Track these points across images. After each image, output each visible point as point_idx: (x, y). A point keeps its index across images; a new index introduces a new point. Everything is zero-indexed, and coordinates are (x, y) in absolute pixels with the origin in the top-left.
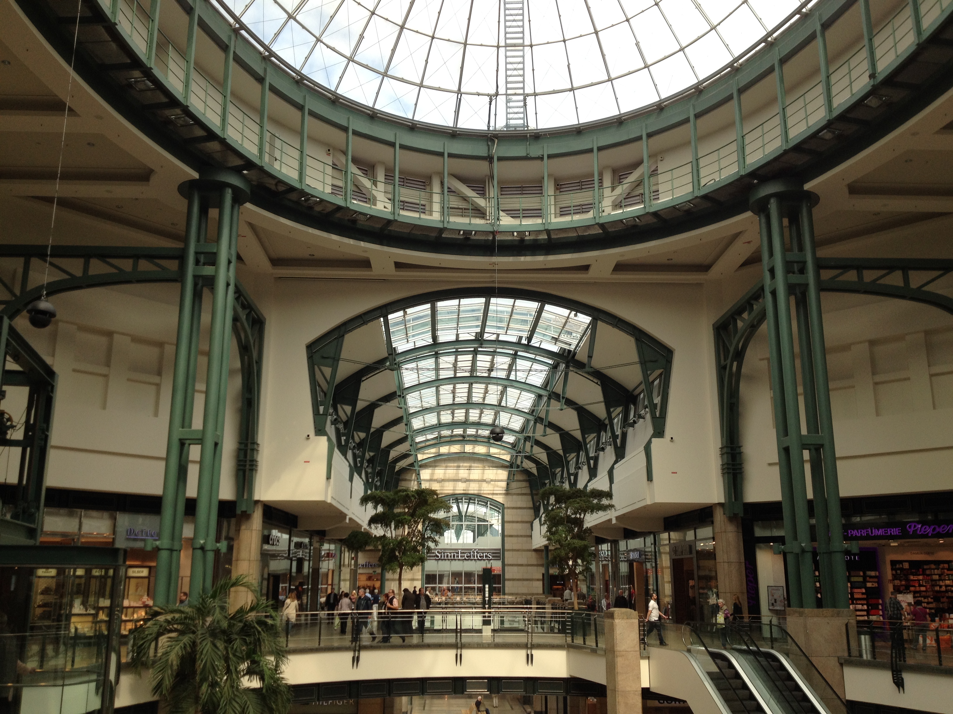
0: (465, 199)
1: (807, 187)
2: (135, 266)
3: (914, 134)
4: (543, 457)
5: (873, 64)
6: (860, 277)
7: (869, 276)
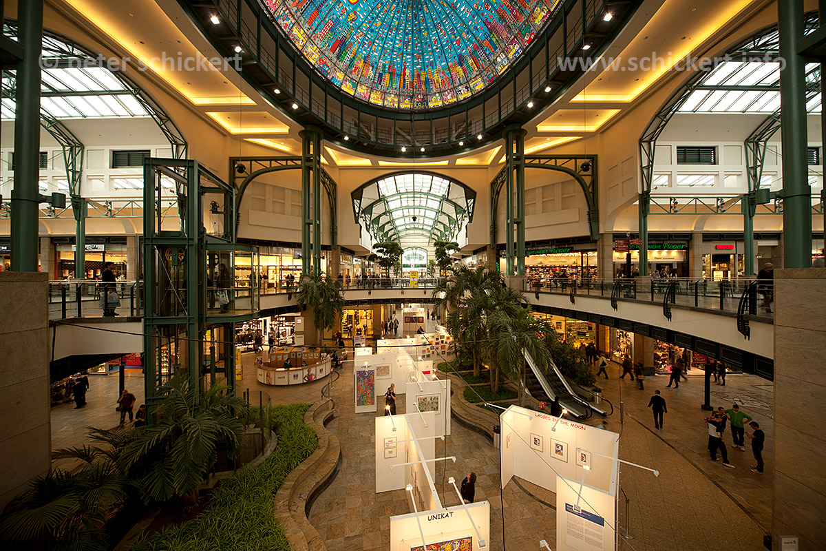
0: (404, 137)
1: (522, 127)
2: (287, 163)
3: (562, 102)
4: (439, 234)
5: (548, 73)
6: (540, 162)
7: (543, 161)
